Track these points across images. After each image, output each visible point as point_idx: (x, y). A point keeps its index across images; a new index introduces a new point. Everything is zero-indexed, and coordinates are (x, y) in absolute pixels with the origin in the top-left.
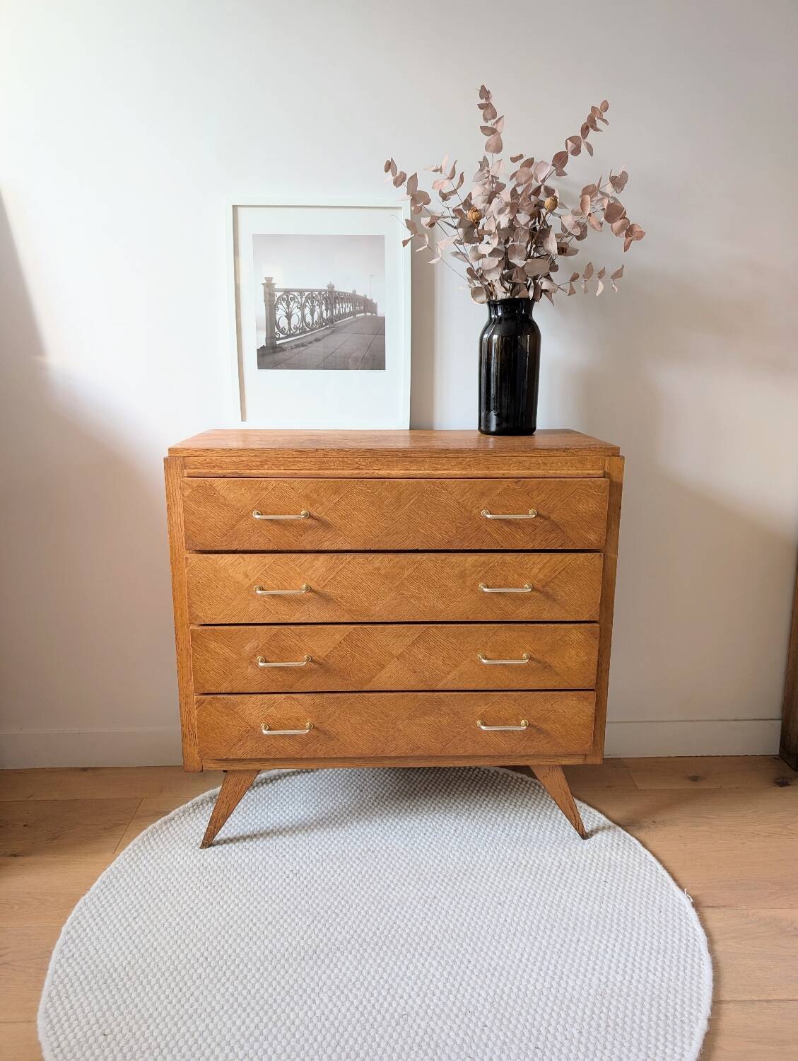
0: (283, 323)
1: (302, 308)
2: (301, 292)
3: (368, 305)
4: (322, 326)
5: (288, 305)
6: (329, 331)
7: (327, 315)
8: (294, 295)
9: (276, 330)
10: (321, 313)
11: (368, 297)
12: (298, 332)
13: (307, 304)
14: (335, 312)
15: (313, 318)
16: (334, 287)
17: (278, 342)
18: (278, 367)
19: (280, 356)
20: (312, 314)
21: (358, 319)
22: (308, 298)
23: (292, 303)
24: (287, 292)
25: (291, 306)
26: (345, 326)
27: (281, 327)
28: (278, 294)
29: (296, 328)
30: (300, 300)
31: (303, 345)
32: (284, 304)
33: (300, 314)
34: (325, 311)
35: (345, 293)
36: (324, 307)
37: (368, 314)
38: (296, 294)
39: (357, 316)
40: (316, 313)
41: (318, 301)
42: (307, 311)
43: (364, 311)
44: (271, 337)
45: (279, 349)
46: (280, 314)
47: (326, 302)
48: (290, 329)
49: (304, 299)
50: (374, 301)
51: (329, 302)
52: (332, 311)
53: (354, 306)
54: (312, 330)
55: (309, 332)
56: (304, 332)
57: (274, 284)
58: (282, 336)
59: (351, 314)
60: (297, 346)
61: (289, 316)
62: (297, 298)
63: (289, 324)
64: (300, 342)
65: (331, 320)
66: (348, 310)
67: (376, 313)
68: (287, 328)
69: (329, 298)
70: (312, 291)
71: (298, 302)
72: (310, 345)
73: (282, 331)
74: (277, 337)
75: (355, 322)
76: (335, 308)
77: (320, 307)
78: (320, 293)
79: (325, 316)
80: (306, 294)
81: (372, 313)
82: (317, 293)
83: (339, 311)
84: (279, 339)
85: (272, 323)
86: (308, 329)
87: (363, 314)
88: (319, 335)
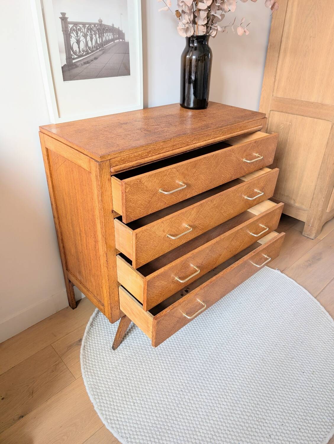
0: (75, 47)
1: (85, 36)
2: (84, 24)
3: (120, 34)
4: (97, 49)
5: (77, 34)
6: (101, 52)
7: (99, 41)
8: (80, 26)
9: (72, 53)
10: (96, 39)
11: (120, 29)
12: (84, 54)
13: (88, 33)
14: (104, 39)
15: (92, 43)
16: (102, 21)
17: (74, 61)
18: (75, 78)
19: (75, 71)
20: (91, 40)
21: (116, 44)
22: (88, 29)
23: (79, 33)
24: (76, 24)
25: (79, 35)
26: (110, 49)
27: (75, 50)
28: (71, 26)
29: (83, 51)
30: (83, 30)
31: (88, 62)
32: (75, 33)
33: (84, 40)
34: (98, 38)
35: (108, 26)
36: (97, 36)
37: (121, 40)
38: (81, 26)
39: (115, 41)
40: (93, 39)
41: (94, 31)
42: (88, 38)
43: (119, 39)
44: (69, 58)
45: (75, 66)
46: (73, 40)
47: (99, 32)
48: (80, 51)
49: (86, 30)
50: (123, 32)
51: (100, 32)
52: (102, 39)
53: (114, 35)
54: (92, 52)
55: (90, 53)
56: (88, 53)
57: (67, 18)
58: (75, 56)
59: (113, 40)
60: (85, 63)
61: (78, 42)
62: (82, 29)
63: (79, 47)
64: (85, 61)
65: (102, 45)
66: (110, 38)
67: (125, 40)
68: (78, 51)
69: (100, 29)
70: (90, 24)
71: (83, 32)
72: (92, 62)
73: (75, 53)
74: (73, 57)
75: (115, 45)
76: (104, 36)
77: (96, 36)
78: (95, 25)
79: (98, 42)
80: (87, 26)
81: (122, 40)
82: (93, 25)
83: (106, 38)
84: (74, 59)
85: (68, 47)
86: (90, 51)
87: (118, 41)
88: (97, 55)
